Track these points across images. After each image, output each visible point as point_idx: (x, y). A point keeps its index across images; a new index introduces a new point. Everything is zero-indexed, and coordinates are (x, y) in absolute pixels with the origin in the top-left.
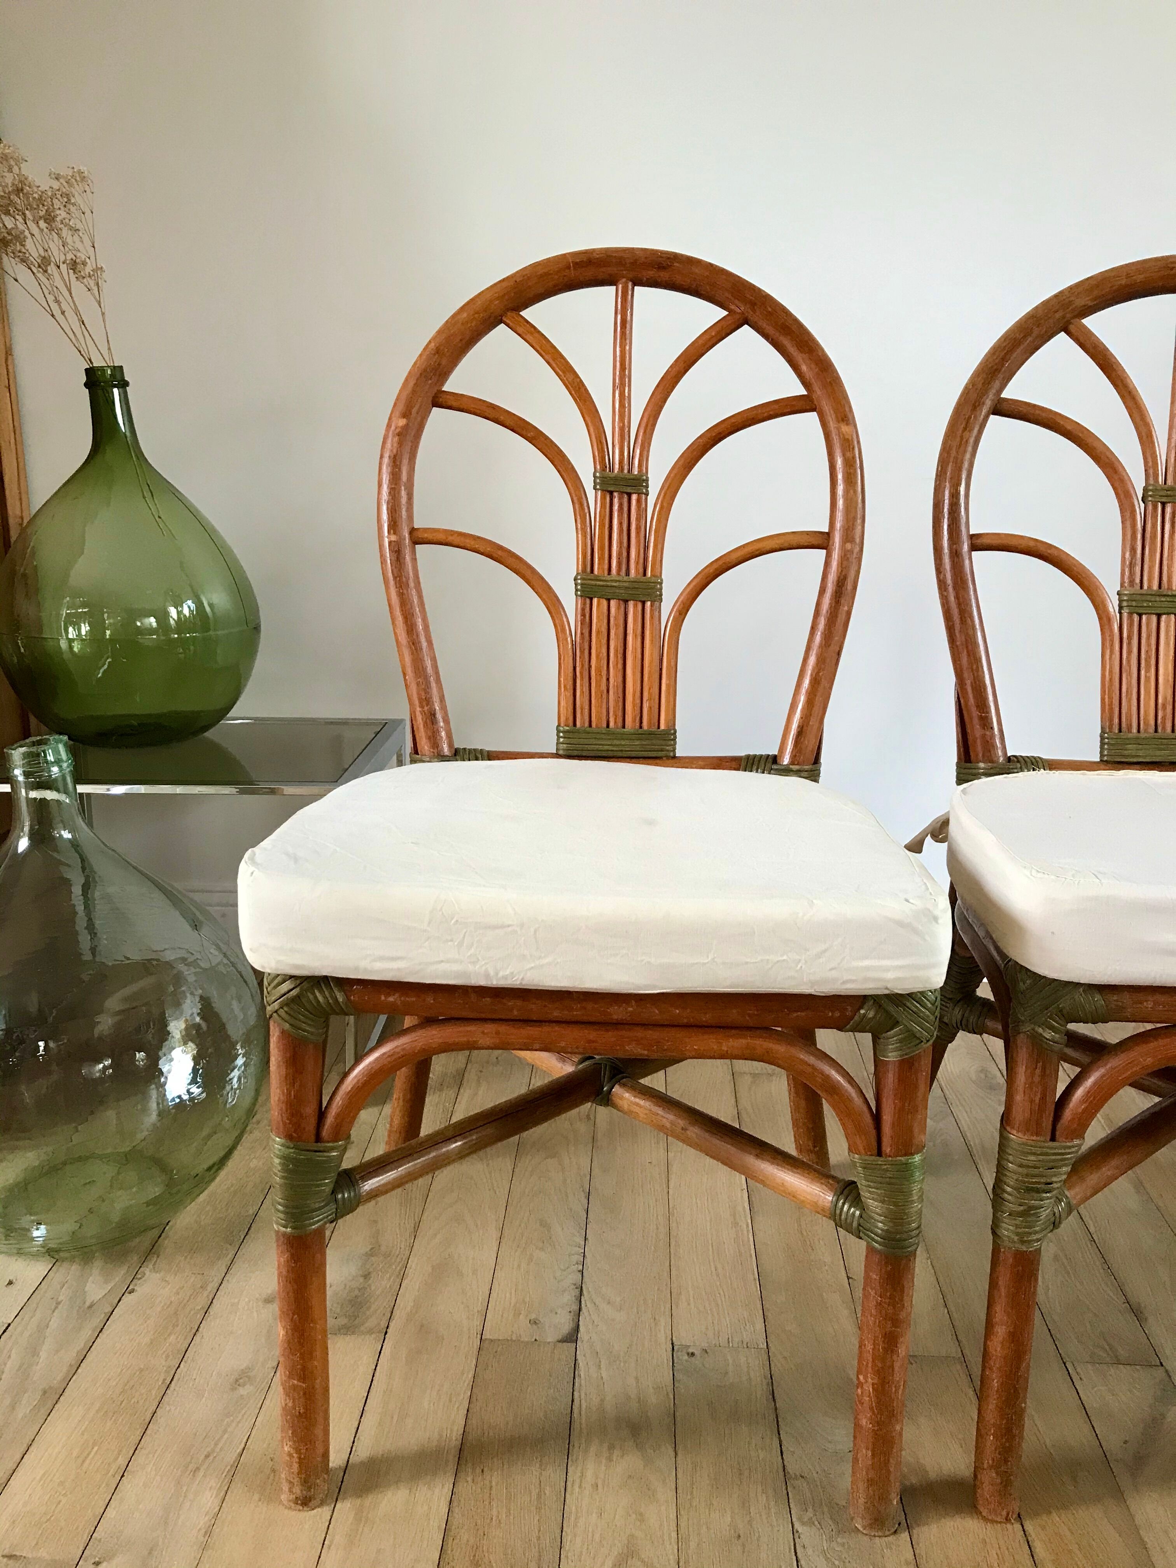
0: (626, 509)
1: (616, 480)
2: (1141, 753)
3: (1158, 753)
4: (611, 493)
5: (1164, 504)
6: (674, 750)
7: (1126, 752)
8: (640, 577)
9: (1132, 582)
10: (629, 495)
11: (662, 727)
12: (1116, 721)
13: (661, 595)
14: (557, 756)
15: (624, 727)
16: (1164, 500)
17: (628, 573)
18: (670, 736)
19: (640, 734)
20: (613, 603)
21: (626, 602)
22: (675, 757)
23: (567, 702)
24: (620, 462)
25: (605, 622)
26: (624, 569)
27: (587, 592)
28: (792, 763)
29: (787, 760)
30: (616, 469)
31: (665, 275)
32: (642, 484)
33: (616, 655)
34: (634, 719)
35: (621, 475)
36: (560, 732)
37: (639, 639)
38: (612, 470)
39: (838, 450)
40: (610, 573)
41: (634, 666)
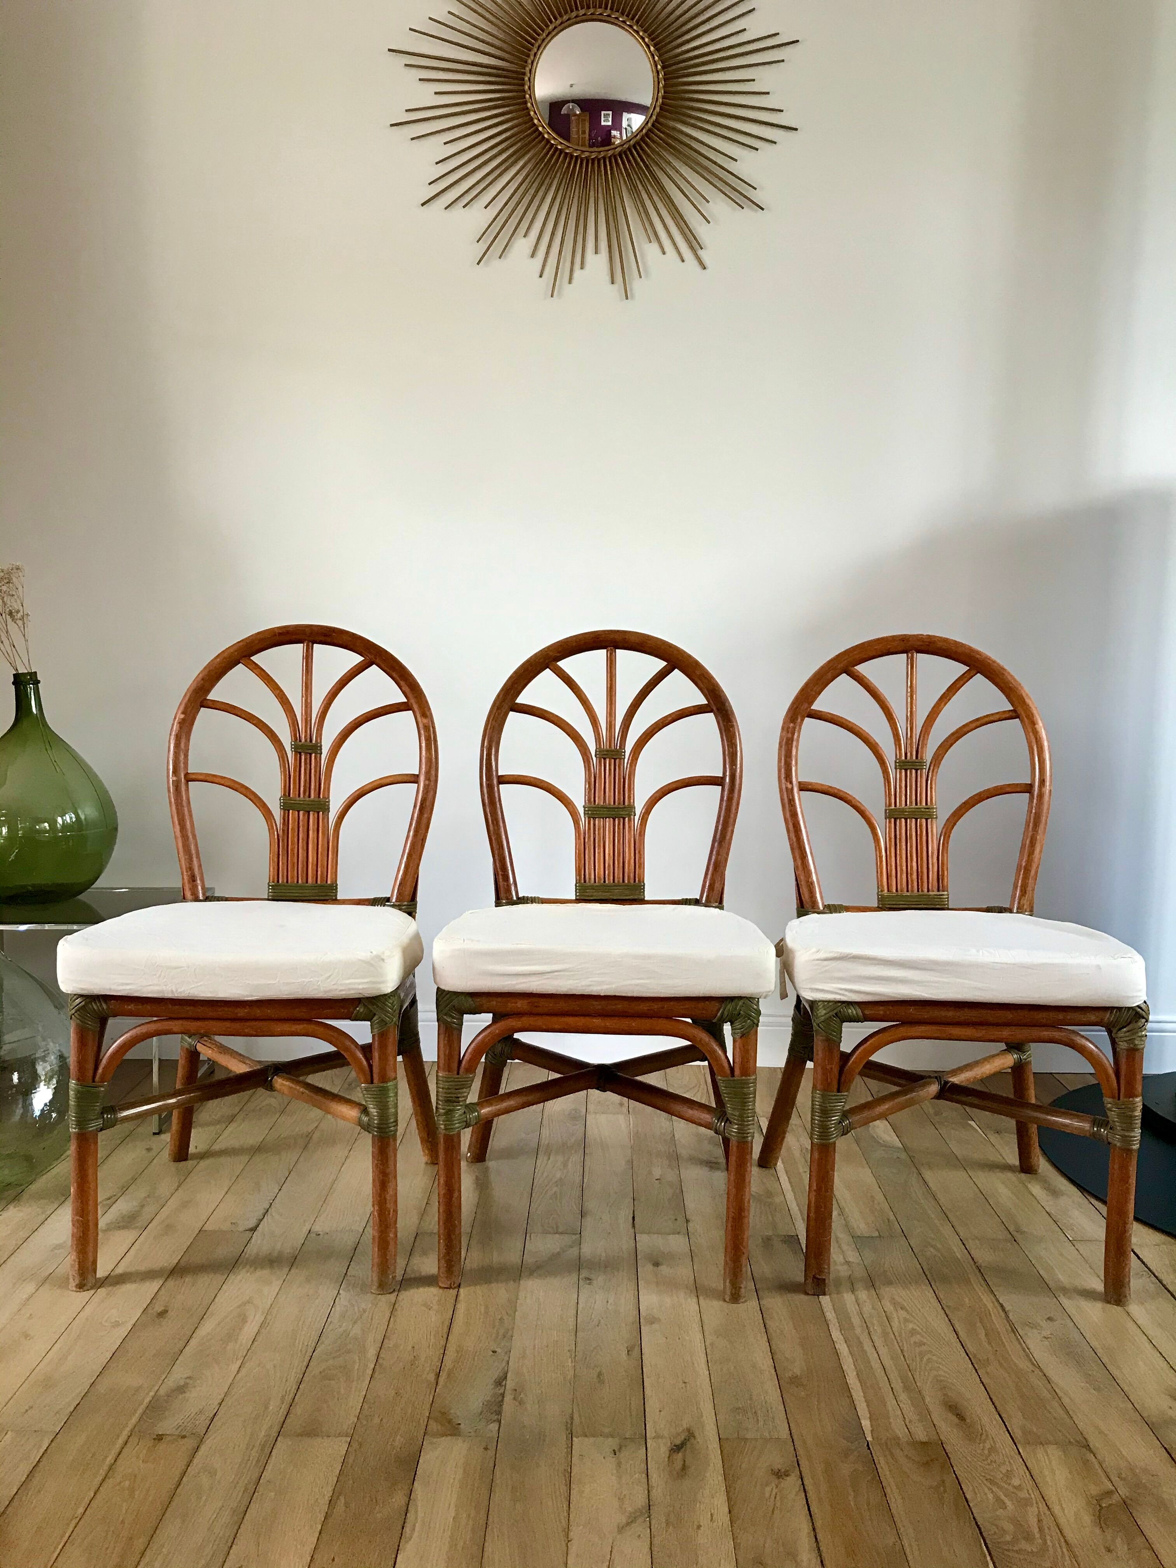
0: (309, 762)
1: (302, 747)
2: (596, 894)
3: (604, 894)
4: (300, 753)
5: (605, 759)
6: (336, 896)
7: (587, 894)
8: (317, 799)
9: (589, 800)
10: (311, 754)
11: (329, 882)
12: (583, 876)
13: (329, 808)
14: (268, 900)
15: (307, 882)
16: (604, 756)
17: (309, 796)
18: (334, 887)
19: (316, 886)
20: (301, 813)
21: (309, 812)
22: (336, 899)
23: (274, 869)
24: (305, 736)
25: (296, 823)
26: (307, 794)
27: (286, 807)
28: (396, 901)
29: (394, 900)
30: (303, 740)
31: (329, 640)
32: (316, 749)
33: (303, 842)
34: (313, 878)
35: (306, 744)
36: (269, 886)
37: (316, 833)
38: (300, 741)
39: (422, 732)
40: (299, 796)
41: (313, 848)
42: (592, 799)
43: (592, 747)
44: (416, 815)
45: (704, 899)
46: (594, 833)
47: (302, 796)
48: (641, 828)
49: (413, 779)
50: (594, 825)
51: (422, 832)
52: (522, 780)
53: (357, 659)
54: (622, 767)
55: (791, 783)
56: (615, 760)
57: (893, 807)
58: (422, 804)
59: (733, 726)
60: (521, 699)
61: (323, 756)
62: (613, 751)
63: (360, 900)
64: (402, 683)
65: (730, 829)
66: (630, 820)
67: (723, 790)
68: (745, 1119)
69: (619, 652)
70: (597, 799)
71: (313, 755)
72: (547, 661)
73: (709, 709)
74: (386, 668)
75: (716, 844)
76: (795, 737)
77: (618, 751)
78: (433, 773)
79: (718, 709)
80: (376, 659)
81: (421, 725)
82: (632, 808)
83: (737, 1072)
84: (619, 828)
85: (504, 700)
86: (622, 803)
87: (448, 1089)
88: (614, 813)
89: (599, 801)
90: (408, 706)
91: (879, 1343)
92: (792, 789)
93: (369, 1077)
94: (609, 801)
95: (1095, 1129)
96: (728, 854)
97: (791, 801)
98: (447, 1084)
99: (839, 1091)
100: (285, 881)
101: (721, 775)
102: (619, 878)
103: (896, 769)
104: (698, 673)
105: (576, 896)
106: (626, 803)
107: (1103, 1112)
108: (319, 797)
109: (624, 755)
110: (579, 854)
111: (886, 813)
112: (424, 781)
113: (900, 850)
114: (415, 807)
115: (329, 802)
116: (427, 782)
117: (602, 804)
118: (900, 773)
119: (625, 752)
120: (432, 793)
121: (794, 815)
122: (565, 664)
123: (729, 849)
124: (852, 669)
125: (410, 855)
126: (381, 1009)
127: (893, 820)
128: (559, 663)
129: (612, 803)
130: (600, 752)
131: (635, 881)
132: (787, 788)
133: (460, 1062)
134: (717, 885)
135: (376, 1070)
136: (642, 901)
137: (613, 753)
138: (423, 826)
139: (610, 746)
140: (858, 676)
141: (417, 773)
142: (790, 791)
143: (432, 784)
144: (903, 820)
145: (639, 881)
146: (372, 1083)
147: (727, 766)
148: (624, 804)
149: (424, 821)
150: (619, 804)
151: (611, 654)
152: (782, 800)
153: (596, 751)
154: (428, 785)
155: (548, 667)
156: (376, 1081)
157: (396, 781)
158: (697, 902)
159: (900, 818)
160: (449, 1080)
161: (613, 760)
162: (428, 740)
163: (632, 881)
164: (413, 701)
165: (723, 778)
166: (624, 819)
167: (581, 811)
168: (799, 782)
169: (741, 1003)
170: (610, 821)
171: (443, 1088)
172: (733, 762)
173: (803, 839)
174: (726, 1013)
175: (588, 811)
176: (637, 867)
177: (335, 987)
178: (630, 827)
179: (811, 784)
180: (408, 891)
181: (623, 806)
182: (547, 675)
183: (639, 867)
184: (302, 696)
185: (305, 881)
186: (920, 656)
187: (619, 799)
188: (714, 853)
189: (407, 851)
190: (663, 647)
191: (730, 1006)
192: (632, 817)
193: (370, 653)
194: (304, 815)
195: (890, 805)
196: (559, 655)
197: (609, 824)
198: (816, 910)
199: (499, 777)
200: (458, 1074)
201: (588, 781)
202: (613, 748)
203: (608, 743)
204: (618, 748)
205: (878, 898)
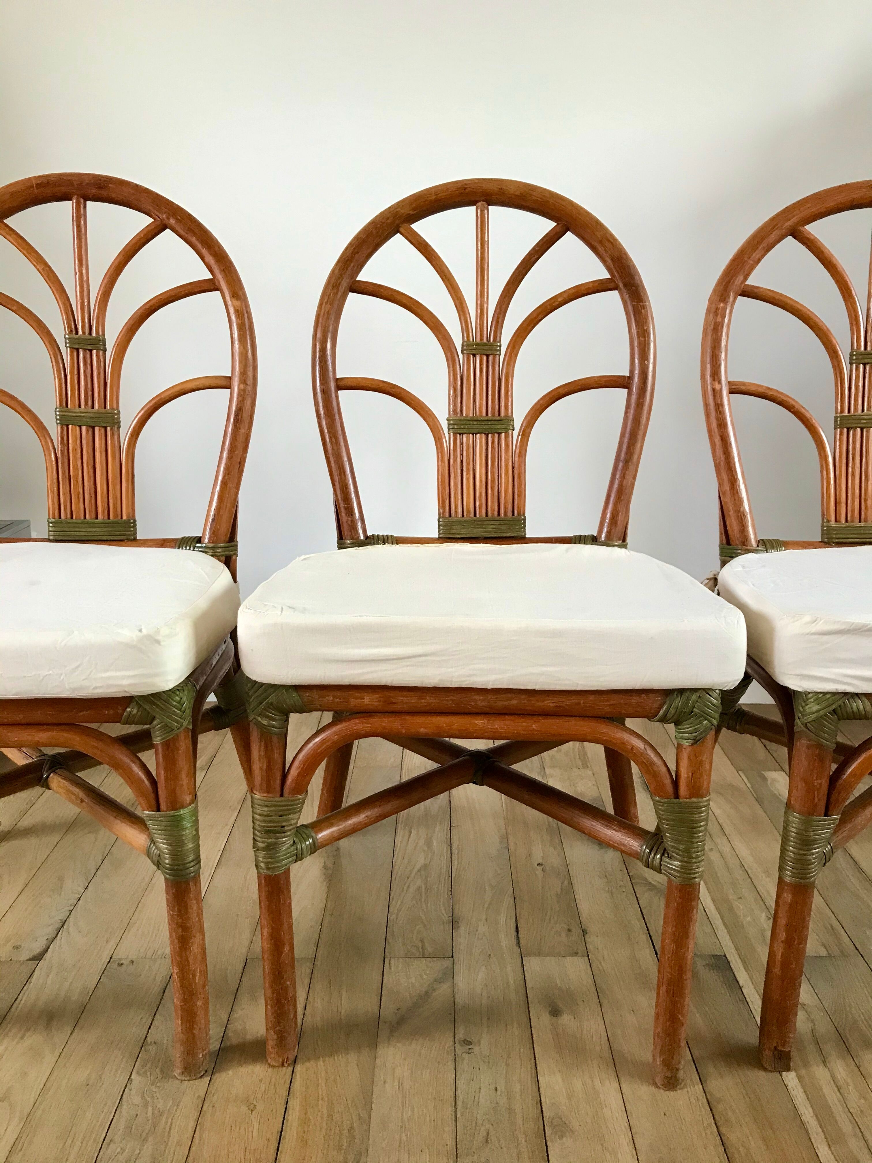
0: (89, 361)
1: (80, 341)
2: (463, 531)
3: (475, 531)
4: (77, 350)
5: (474, 355)
6: (135, 534)
7: (454, 531)
8: (103, 411)
9: (455, 411)
10: (91, 351)
11: (124, 518)
12: (447, 509)
13: (119, 423)
14: (49, 541)
15: (97, 518)
16: (474, 352)
17: (93, 407)
18: (131, 524)
19: (109, 523)
20: (84, 428)
21: (93, 428)
22: (135, 539)
23: (53, 501)
24: (83, 326)
25: (79, 441)
26: (90, 404)
27: (64, 422)
28: (209, 542)
29: (206, 541)
30: (80, 331)
31: (104, 193)
32: (99, 344)
33: (88, 466)
34: (103, 513)
35: (85, 336)
36: (49, 523)
37: (104, 454)
38: (76, 332)
39: (233, 317)
40: (80, 406)
41: (102, 475)
42: (459, 410)
43: (458, 341)
44: (230, 430)
45: (604, 535)
46: (462, 454)
47: (83, 406)
48: (521, 447)
49: (224, 383)
50: (462, 443)
51: (239, 452)
52: (366, 384)
53: (143, 221)
54: (497, 365)
55: (720, 382)
56: (488, 356)
57: (846, 413)
58: (236, 415)
59: (644, 307)
60: (365, 275)
61: (108, 354)
62: (485, 345)
63: (165, 540)
64: (204, 251)
65: (638, 445)
66: (506, 437)
67: (629, 394)
68: (694, 855)
69: (493, 210)
70: (464, 408)
71: (94, 352)
72: (397, 222)
73: (612, 285)
74: (182, 232)
75: (621, 464)
76: (726, 320)
77: (492, 345)
78: (250, 374)
79: (625, 285)
80: (168, 219)
81: (232, 310)
82: (509, 420)
83: (683, 789)
84: (493, 447)
85: (340, 278)
86: (497, 413)
87: (268, 815)
88: (487, 427)
89: (468, 412)
90: (214, 284)
92: (721, 389)
93: (153, 803)
94: (481, 412)
96: (634, 478)
97: (719, 406)
98: (266, 809)
99: (826, 815)
100: (69, 516)
101: (627, 374)
102: (493, 510)
103: (851, 364)
104: (599, 234)
105: (439, 534)
106: (502, 414)
108: (105, 407)
109: (500, 350)
110: (443, 481)
111: (836, 421)
112: (239, 385)
113: (853, 468)
114: (228, 419)
115: (119, 413)
116: (242, 386)
117: (471, 415)
118: (857, 368)
119: (500, 346)
120: (248, 402)
121: (722, 425)
122: (420, 227)
123: (636, 471)
124: (801, 228)
125: (224, 483)
126: (162, 709)
127: (845, 430)
128: (412, 226)
129: (484, 414)
130: (468, 346)
131: (513, 515)
132: (714, 390)
133: (284, 776)
134: (620, 518)
135: (162, 793)
136: (522, 539)
137: (485, 348)
138: (240, 445)
139: (482, 339)
140: (808, 239)
141: (230, 376)
142: (717, 394)
143: (249, 388)
144: (859, 430)
145: (519, 514)
146: (158, 810)
147: (637, 361)
148: (499, 415)
149: (241, 438)
150: (493, 415)
151: (482, 211)
152: (706, 405)
153: (463, 346)
154: (244, 390)
155: (398, 231)
156: (163, 806)
157: (201, 386)
158: (594, 540)
159: (855, 429)
160: (270, 804)
161: (485, 358)
162: (241, 328)
163: (510, 514)
164: (220, 277)
165: (630, 378)
166: (499, 434)
167: (444, 425)
168: (729, 382)
169: (694, 697)
170: (481, 438)
171: (260, 815)
172: (644, 356)
173: (733, 457)
174: (672, 711)
175: (453, 425)
176: (516, 496)
177: (86, 683)
178: (507, 445)
179: (744, 384)
180: (224, 528)
181: (498, 418)
182: (398, 239)
183: (519, 496)
184: (76, 273)
185: (94, 516)
187: (493, 408)
188: (618, 476)
189: (220, 478)
190: (551, 201)
191: (678, 702)
192: (510, 432)
193: (161, 212)
194: (87, 431)
195: (842, 411)
196: (412, 212)
197: (481, 442)
198: (748, 548)
199: (337, 380)
200: (282, 795)
201: (453, 384)
202: (485, 340)
203: (478, 334)
204: (492, 340)
205: (823, 530)
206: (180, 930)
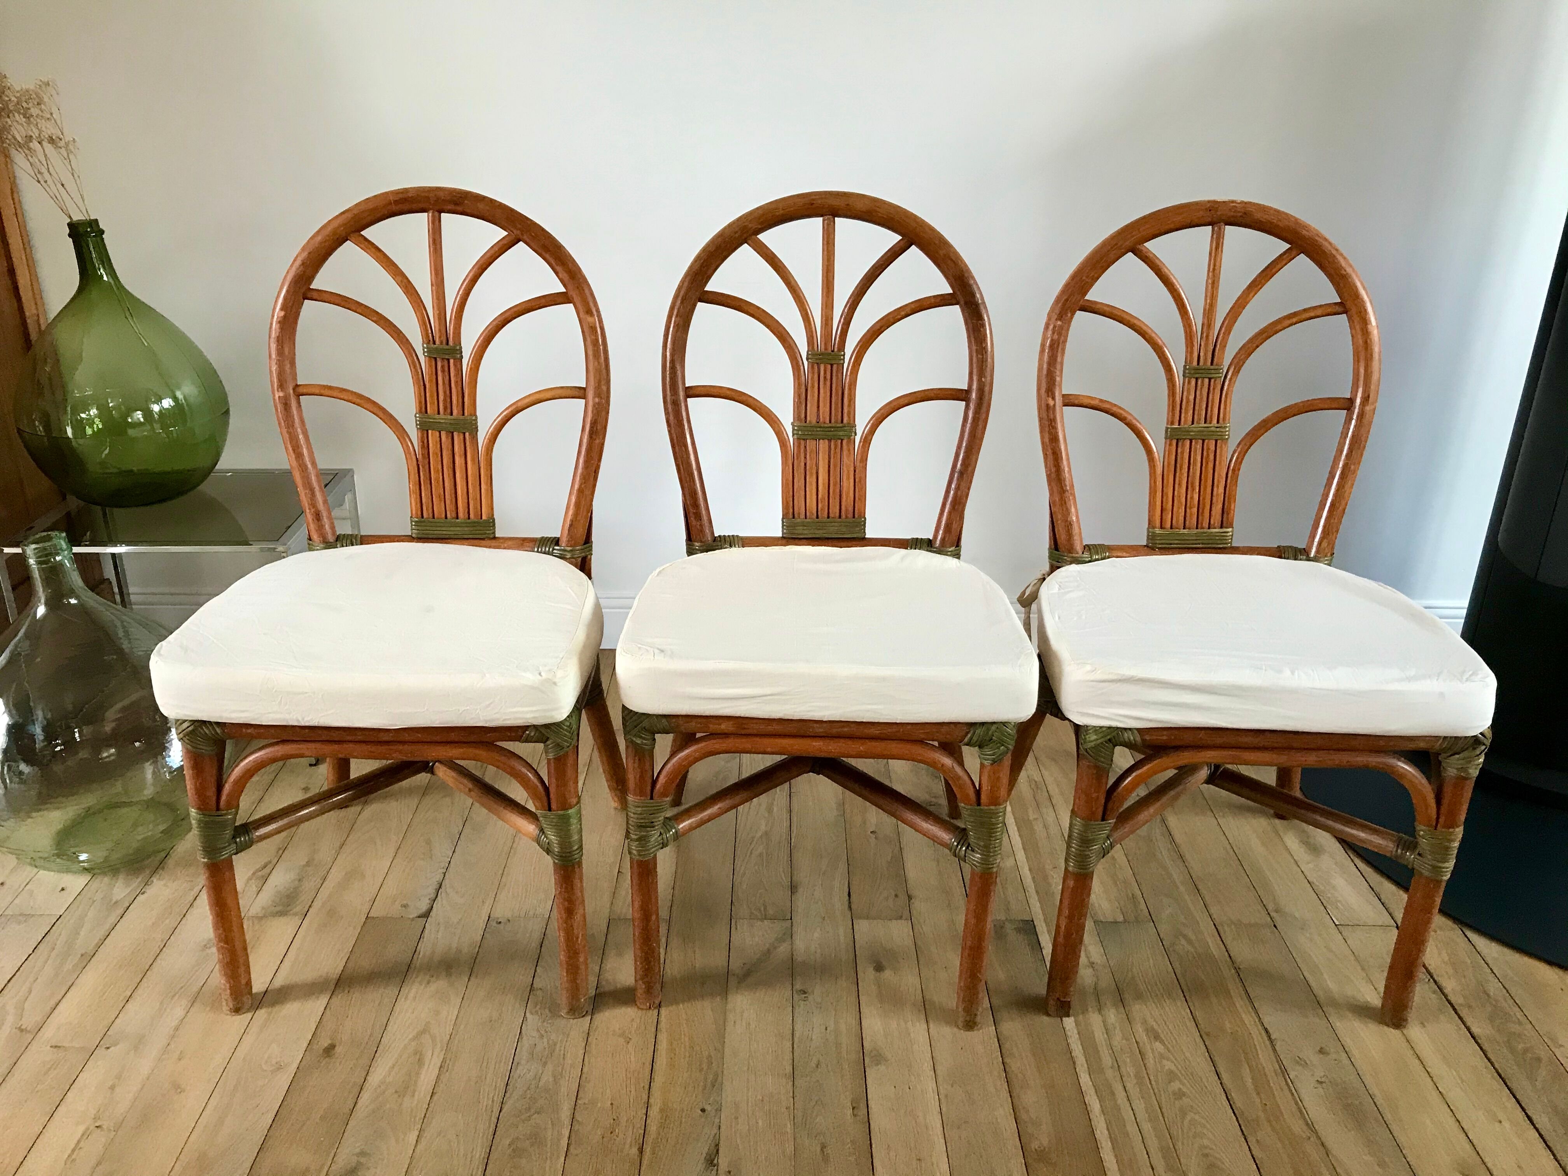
0: (447, 370)
1: (437, 350)
2: (806, 531)
3: (817, 531)
4: (435, 359)
5: (819, 363)
6: (494, 533)
7: (797, 533)
9: (799, 414)
10: (449, 359)
11: (485, 517)
12: (791, 511)
13: (477, 428)
14: (412, 540)
15: (457, 517)
16: (819, 360)
17: (451, 414)
19: (469, 520)
20: (443, 434)
22: (494, 539)
23: (415, 500)
24: (440, 337)
26: (449, 411)
27: (425, 427)
28: (567, 547)
29: (564, 545)
30: (437, 342)
32: (456, 352)
33: (448, 469)
34: (463, 512)
35: (441, 347)
37: (463, 458)
38: (434, 343)
39: (588, 334)
40: (439, 413)
41: (461, 476)
42: (803, 416)
43: (803, 349)
44: (585, 440)
45: (938, 542)
46: (805, 458)
47: (441, 412)
48: (862, 452)
49: (580, 393)
50: (806, 448)
52: (715, 392)
54: (840, 375)
55: (1053, 395)
56: (832, 365)
60: (712, 286)
61: (465, 363)
62: (829, 353)
63: (524, 540)
64: (559, 267)
66: (849, 442)
67: (967, 407)
70: (809, 415)
71: (452, 360)
72: (745, 234)
73: (954, 300)
74: (536, 247)
75: (955, 477)
77: (835, 354)
78: (603, 388)
79: (965, 301)
80: (521, 232)
81: (585, 326)
82: (851, 427)
84: (835, 452)
85: (689, 289)
86: (840, 421)
87: (641, 814)
88: (829, 433)
89: (811, 418)
90: (565, 296)
91: (1134, 1091)
92: (1054, 403)
93: (546, 804)
94: (824, 419)
95: (1399, 851)
96: (969, 489)
97: (1052, 419)
98: (639, 809)
100: (431, 515)
101: (966, 387)
102: (834, 510)
103: (1184, 377)
104: (941, 252)
105: (783, 535)
106: (845, 421)
107: (1412, 833)
108: (462, 414)
109: (843, 361)
110: (787, 484)
111: (1166, 433)
112: (593, 396)
113: (1180, 477)
115: (476, 420)
116: (597, 398)
117: (815, 422)
118: (1190, 383)
119: (844, 355)
120: (603, 414)
121: (1054, 438)
122: (766, 236)
123: (971, 482)
124: (1141, 246)
127: (1174, 441)
128: (759, 236)
129: (828, 421)
130: (812, 354)
131: (854, 516)
132: (1047, 402)
133: (653, 784)
134: (955, 526)
135: (553, 797)
136: (862, 542)
137: (830, 357)
138: (595, 455)
139: (826, 349)
140: (1146, 256)
141: (584, 386)
142: (1051, 407)
143: (603, 400)
145: (860, 515)
146: (550, 809)
147: (975, 377)
148: (842, 423)
149: (596, 449)
150: (836, 422)
151: (828, 223)
152: (1041, 420)
153: (808, 354)
154: (599, 402)
155: (746, 242)
156: (554, 807)
157: (557, 396)
158: (929, 546)
160: (642, 805)
161: (829, 366)
163: (850, 516)
164: (570, 289)
165: (969, 391)
166: (842, 440)
167: (789, 429)
168: (1063, 395)
170: (824, 444)
171: (634, 814)
172: (982, 372)
175: (798, 430)
176: (857, 498)
178: (849, 455)
179: (1077, 397)
180: (581, 533)
181: (841, 425)
182: (745, 251)
183: (860, 498)
185: (454, 516)
186: (1229, 229)
187: (836, 415)
188: (953, 487)
189: (577, 486)
190: (897, 217)
192: (853, 436)
193: (515, 227)
194: (447, 435)
196: (759, 225)
197: (824, 447)
198: (1074, 554)
199: (687, 388)
200: (652, 798)
201: (797, 390)
202: (830, 351)
203: (823, 343)
204: (836, 350)
205: (1148, 535)
206: (566, 903)
